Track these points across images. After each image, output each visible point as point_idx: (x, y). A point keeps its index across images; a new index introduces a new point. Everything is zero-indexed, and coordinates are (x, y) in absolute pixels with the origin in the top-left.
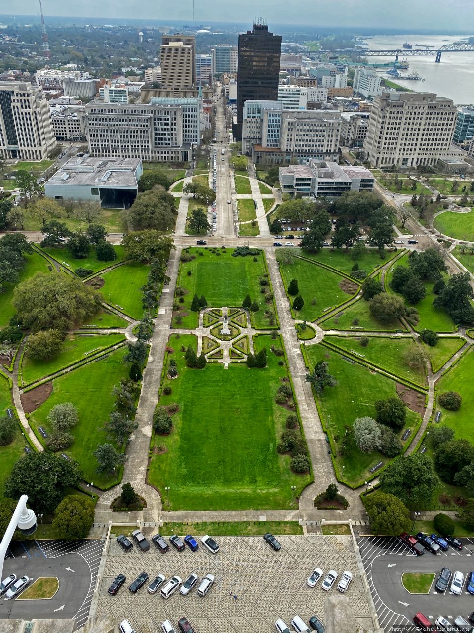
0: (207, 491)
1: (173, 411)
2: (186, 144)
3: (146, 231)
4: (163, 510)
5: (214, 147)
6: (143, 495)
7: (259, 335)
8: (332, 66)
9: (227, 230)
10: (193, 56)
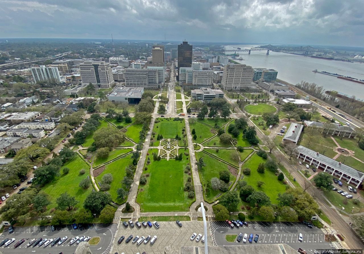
0: (157, 205)
1: (148, 176)
2: (160, 83)
3: (143, 112)
4: (141, 212)
5: (170, 84)
6: (134, 207)
7: (180, 148)
8: (213, 56)
9: (172, 112)
10: (163, 53)
